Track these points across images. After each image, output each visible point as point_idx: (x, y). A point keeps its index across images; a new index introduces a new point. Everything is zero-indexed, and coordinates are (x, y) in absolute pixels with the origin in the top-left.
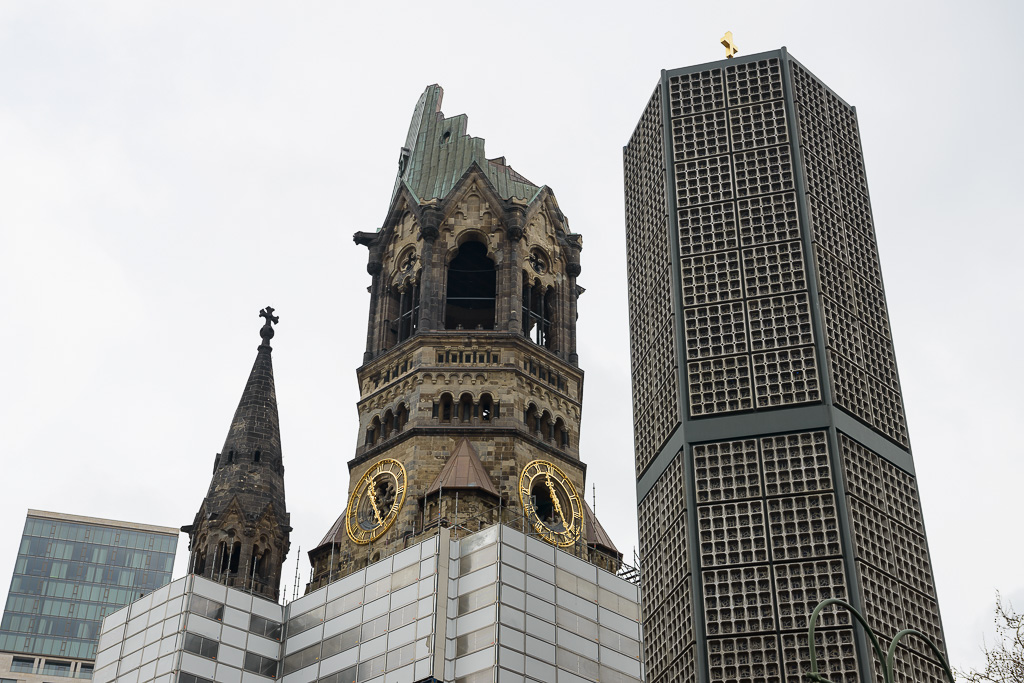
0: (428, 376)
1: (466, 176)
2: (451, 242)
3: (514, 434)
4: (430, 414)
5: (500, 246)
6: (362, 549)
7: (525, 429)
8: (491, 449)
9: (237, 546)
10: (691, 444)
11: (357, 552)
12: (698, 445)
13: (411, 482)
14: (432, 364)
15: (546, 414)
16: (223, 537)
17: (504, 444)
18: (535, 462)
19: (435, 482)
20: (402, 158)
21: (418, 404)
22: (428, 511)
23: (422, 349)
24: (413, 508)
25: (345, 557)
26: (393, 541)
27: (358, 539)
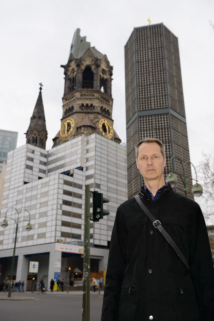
0: (78, 100)
1: (86, 51)
2: (83, 67)
3: (98, 113)
4: (79, 108)
5: (95, 69)
6: (64, 139)
7: (100, 112)
8: (93, 116)
9: (37, 138)
10: (139, 117)
11: (63, 139)
12: (140, 117)
13: (75, 124)
14: (79, 97)
15: (105, 109)
16: (33, 135)
17: (96, 115)
18: (102, 119)
19: (80, 124)
20: (71, 46)
21: (76, 106)
22: (79, 130)
23: (77, 93)
24: (76, 130)
25: (60, 140)
26: (71, 137)
27: (63, 136)
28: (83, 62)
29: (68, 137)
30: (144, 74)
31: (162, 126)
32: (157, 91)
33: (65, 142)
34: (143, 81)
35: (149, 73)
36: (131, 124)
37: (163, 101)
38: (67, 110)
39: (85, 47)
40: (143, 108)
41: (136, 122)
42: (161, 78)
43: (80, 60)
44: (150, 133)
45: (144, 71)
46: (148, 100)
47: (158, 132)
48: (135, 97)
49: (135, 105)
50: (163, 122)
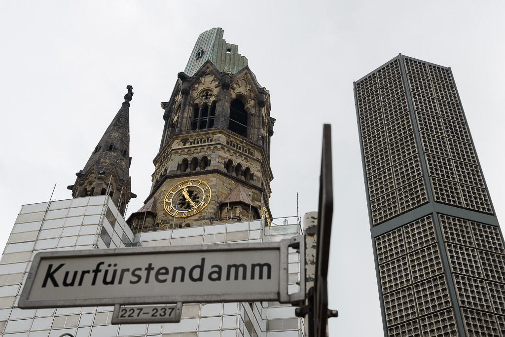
0: (223, 148)
1: (243, 70)
2: (233, 95)
4: (223, 166)
5: (254, 106)
6: (176, 219)
10: (437, 213)
11: (172, 220)
12: (441, 214)
13: (214, 194)
14: (225, 144)
18: (264, 208)
19: (226, 198)
20: (200, 51)
21: (217, 160)
22: (225, 211)
23: (220, 135)
24: (215, 207)
25: (162, 221)
26: (200, 220)
27: (173, 214)
28: (235, 85)
29: (189, 218)
30: (433, 136)
31: (490, 248)
32: (465, 177)
33: (180, 227)
34: (434, 149)
35: (443, 139)
36: (402, 226)
37: (481, 199)
38: (185, 160)
39: (236, 63)
40: (443, 199)
41: (429, 223)
42: (468, 156)
43: (231, 77)
44: (469, 255)
45: (432, 131)
46: (451, 188)
47: (485, 257)
48: (416, 173)
49: (419, 189)
50: (491, 241)
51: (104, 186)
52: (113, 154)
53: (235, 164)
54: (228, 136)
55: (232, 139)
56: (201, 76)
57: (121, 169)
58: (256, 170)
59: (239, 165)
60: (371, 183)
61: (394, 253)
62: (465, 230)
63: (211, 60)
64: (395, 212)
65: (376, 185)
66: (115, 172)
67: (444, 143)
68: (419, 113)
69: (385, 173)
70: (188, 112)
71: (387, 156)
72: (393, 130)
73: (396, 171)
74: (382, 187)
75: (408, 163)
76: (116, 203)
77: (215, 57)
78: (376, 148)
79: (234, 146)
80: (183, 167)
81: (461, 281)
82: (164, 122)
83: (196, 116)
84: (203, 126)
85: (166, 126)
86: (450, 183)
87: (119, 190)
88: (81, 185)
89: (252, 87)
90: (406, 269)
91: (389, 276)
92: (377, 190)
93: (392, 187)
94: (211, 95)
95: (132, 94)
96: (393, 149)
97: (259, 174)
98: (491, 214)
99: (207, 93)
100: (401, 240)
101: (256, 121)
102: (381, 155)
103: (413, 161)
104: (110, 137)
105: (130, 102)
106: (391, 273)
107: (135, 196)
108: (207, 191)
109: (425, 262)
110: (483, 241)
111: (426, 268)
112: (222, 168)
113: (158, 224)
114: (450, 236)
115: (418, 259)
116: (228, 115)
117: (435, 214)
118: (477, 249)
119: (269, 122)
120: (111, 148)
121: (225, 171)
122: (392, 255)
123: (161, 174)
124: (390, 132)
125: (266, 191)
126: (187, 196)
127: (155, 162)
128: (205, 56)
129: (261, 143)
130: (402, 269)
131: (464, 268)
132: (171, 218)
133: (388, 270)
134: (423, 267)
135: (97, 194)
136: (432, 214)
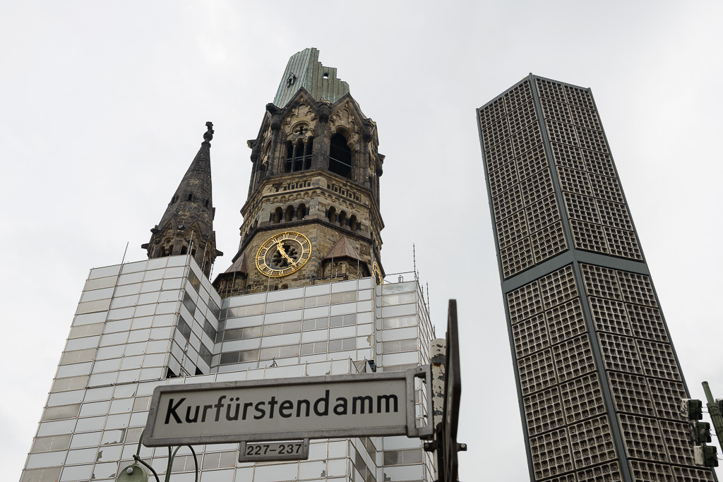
0: (323, 193)
2: (333, 129)
3: (370, 242)
4: (324, 215)
5: (359, 141)
6: (271, 280)
8: (358, 246)
11: (266, 281)
12: (583, 264)
13: (315, 249)
14: (326, 188)
18: (375, 263)
19: (328, 254)
20: (292, 77)
21: (317, 207)
22: (329, 268)
23: (319, 177)
24: (317, 264)
25: (254, 282)
26: (300, 279)
27: (267, 273)
28: (335, 117)
29: (286, 278)
30: (572, 172)
31: (640, 300)
32: (609, 218)
33: (276, 288)
34: (573, 187)
35: (583, 174)
36: (537, 279)
37: (628, 244)
38: (279, 209)
39: (336, 89)
40: (585, 246)
41: (569, 275)
42: (613, 194)
43: (330, 108)
44: (615, 310)
45: (571, 165)
46: (594, 232)
47: (634, 311)
48: (553, 216)
49: (557, 234)
50: (641, 292)
51: (185, 243)
52: (193, 205)
53: (338, 212)
54: (329, 179)
55: (334, 182)
56: (295, 107)
57: (203, 222)
58: (363, 218)
59: (343, 213)
60: (500, 230)
61: (529, 310)
62: (611, 281)
63: (305, 88)
64: (529, 262)
65: (506, 232)
66: (197, 226)
67: (585, 179)
68: (554, 145)
69: (516, 216)
70: (280, 151)
71: (518, 197)
72: (525, 165)
73: (530, 214)
74: (513, 234)
75: (543, 204)
76: (199, 263)
77: (309, 84)
78: (505, 187)
79: (336, 190)
80: (276, 218)
81: (607, 341)
82: (251, 164)
83: (290, 155)
84: (298, 167)
85: (254, 168)
86: (592, 226)
87: (203, 248)
88: (157, 243)
89: (356, 118)
90: (543, 330)
91: (524, 337)
92: (507, 237)
93: (525, 233)
94: (306, 130)
95: (212, 132)
96: (525, 188)
97: (367, 223)
98: (641, 261)
99: (301, 127)
100: (536, 296)
101: (362, 159)
102: (512, 195)
103: (549, 201)
104: (188, 185)
105: (210, 142)
106: (526, 334)
107: (221, 254)
108: (306, 246)
109: (565, 320)
110: (632, 293)
111: (567, 327)
112: (323, 217)
113: (250, 286)
114: (594, 289)
115: (557, 316)
116: (328, 153)
117: (576, 264)
118: (624, 303)
119: (377, 160)
120: (190, 198)
121: (327, 220)
122: (526, 314)
123: (251, 226)
124: (521, 168)
125: (377, 242)
126: (282, 252)
127: (243, 212)
128: (298, 83)
129: (368, 185)
130: (539, 329)
131: (609, 325)
132: (264, 278)
133: (523, 331)
134: (562, 326)
135: (177, 254)
136: (572, 263)
